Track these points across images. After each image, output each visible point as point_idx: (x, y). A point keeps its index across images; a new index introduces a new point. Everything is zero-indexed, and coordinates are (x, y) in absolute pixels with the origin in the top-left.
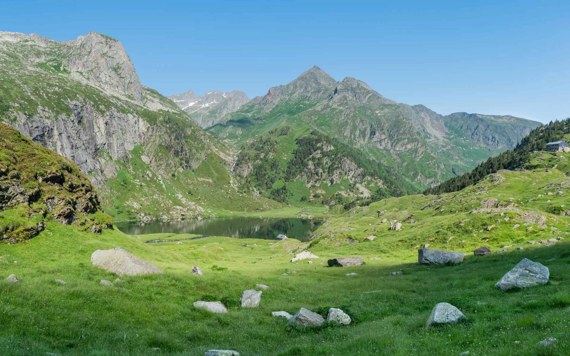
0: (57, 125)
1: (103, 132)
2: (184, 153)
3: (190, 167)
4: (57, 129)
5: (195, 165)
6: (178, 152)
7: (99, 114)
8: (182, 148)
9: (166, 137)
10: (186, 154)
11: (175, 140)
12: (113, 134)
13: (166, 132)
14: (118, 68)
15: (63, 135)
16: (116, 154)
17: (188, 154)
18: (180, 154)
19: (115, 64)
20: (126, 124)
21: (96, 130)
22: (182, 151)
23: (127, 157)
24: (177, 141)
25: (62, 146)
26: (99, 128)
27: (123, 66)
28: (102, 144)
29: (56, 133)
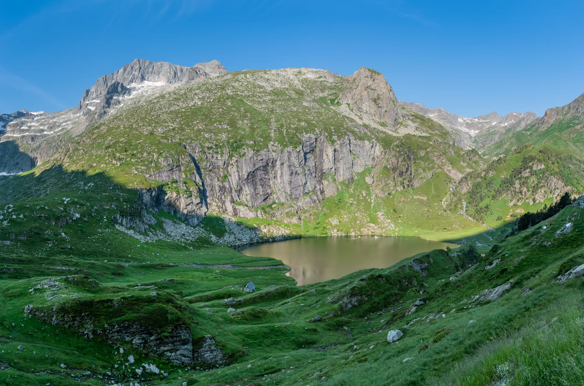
0: (281, 157)
1: (330, 159)
2: (409, 173)
3: (412, 185)
4: (280, 160)
5: (416, 183)
6: (403, 172)
7: (329, 143)
8: (407, 169)
9: (394, 160)
10: (411, 174)
11: (402, 162)
12: (341, 159)
13: (395, 156)
14: (378, 99)
15: (285, 165)
16: (342, 176)
17: (413, 174)
18: (404, 174)
19: (376, 95)
20: (361, 150)
21: (325, 157)
22: (406, 172)
23: (352, 178)
24: (403, 163)
25: (282, 173)
26: (327, 155)
27: (382, 97)
28: (328, 169)
29: (278, 163)
